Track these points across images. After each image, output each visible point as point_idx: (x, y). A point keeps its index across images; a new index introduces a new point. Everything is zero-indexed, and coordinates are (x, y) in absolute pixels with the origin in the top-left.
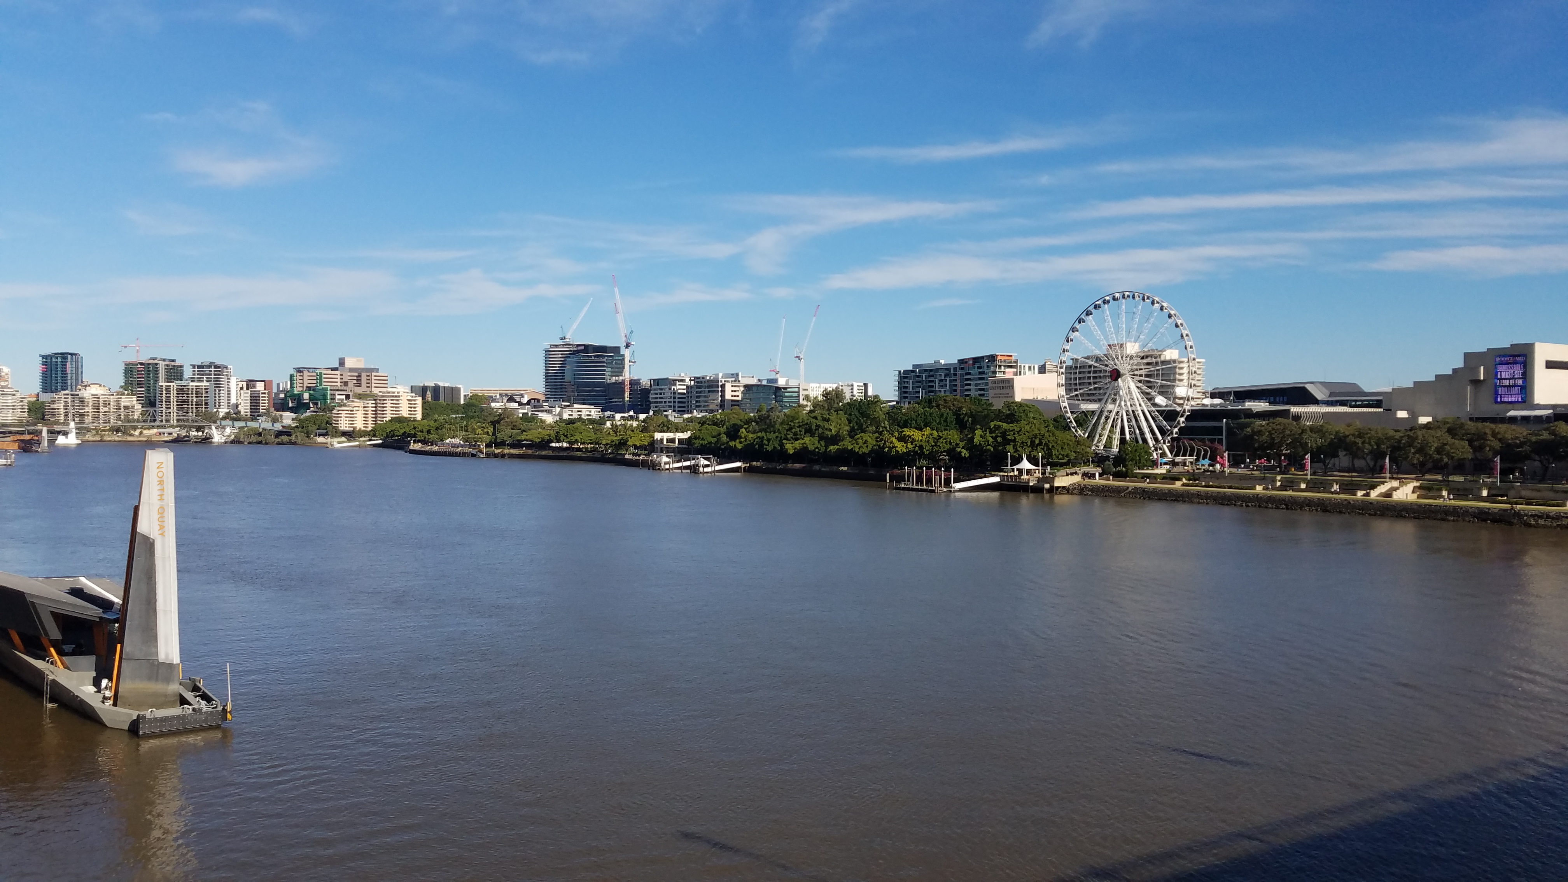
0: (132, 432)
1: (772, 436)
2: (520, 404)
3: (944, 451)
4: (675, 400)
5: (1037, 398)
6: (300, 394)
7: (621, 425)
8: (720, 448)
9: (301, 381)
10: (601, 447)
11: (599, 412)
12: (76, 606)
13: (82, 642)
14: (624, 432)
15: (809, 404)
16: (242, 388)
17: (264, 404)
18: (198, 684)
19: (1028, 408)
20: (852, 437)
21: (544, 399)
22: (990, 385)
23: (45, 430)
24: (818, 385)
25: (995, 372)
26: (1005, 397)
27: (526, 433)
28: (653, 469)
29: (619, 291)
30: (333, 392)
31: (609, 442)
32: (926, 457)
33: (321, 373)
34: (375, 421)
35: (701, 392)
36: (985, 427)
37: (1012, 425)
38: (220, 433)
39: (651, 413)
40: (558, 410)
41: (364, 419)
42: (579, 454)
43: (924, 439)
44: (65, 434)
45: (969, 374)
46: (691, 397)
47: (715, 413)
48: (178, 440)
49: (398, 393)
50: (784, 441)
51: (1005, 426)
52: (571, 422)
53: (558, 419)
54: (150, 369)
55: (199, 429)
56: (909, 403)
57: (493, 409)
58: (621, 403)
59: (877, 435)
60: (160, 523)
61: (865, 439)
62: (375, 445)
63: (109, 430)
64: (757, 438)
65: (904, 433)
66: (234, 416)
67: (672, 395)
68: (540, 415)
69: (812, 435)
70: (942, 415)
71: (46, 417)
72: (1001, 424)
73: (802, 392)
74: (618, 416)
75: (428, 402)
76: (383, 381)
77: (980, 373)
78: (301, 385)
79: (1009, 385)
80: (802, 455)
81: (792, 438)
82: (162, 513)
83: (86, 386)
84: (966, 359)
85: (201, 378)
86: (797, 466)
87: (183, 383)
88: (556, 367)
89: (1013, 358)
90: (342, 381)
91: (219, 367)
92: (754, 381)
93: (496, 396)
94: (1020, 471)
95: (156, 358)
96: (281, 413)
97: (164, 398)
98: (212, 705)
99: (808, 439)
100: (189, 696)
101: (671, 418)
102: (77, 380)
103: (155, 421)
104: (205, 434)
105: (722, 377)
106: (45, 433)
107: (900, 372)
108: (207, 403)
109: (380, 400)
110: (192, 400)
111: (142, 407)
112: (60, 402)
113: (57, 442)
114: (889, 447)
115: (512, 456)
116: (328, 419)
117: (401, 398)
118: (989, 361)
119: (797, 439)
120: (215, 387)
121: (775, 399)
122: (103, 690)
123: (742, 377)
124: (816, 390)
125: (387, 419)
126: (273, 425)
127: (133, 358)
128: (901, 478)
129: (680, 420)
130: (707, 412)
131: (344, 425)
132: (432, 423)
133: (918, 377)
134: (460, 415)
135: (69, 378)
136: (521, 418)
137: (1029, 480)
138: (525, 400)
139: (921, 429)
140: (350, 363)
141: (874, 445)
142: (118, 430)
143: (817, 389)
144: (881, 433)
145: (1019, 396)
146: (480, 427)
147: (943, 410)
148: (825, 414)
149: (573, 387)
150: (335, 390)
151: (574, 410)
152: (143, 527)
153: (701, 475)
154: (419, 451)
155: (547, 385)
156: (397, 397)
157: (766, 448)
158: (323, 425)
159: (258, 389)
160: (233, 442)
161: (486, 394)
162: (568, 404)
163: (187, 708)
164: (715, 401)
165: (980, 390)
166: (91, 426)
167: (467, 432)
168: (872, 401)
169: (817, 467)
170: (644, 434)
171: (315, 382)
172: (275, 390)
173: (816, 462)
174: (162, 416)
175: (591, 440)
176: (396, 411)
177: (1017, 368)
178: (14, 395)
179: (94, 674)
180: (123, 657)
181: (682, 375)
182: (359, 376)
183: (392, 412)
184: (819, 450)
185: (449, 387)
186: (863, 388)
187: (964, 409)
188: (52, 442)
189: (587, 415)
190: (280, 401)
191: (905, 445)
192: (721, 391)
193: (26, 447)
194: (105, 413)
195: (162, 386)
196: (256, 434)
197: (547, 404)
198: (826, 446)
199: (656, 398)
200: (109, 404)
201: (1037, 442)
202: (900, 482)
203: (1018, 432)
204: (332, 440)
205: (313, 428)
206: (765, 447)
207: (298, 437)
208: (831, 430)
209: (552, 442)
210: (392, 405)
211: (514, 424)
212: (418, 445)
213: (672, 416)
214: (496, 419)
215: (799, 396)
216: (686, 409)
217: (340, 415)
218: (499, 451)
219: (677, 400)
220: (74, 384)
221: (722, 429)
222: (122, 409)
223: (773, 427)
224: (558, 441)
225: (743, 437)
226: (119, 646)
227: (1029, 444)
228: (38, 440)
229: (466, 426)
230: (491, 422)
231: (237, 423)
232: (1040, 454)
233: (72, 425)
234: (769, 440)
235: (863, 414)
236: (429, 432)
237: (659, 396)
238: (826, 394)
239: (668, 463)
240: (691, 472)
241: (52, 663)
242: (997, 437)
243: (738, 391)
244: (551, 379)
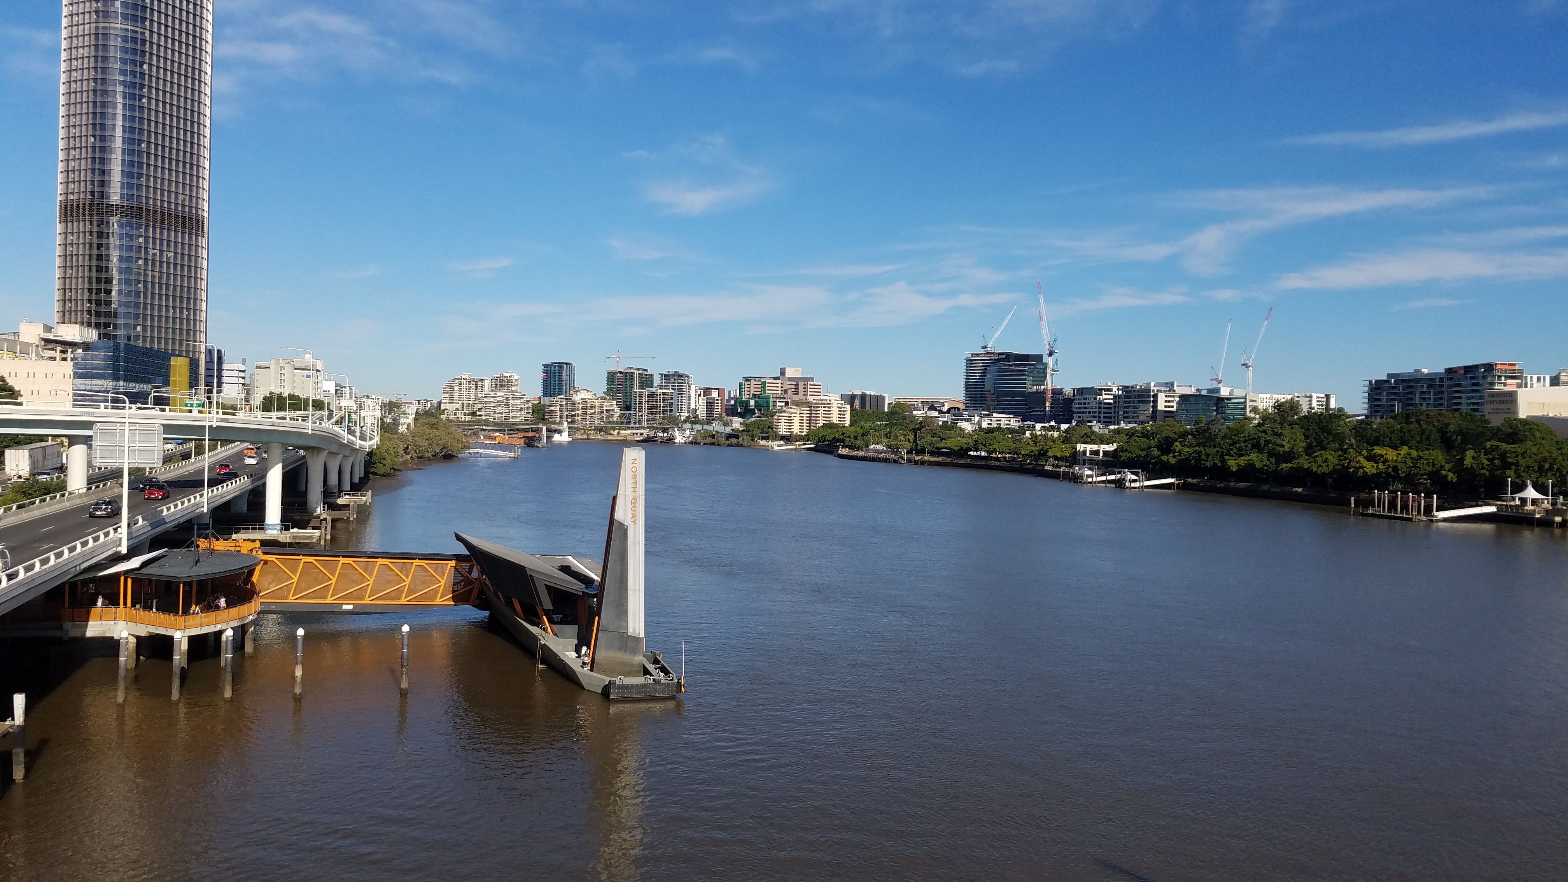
0: (612, 432)
1: (1212, 451)
2: (941, 412)
3: (1425, 474)
4: (1100, 410)
5: (1548, 415)
6: (747, 401)
7: (1041, 435)
8: (1150, 463)
9: (749, 389)
10: (1020, 458)
11: (1019, 421)
12: (563, 580)
13: (568, 613)
14: (1044, 442)
15: (1257, 416)
16: (700, 395)
17: (718, 408)
18: (658, 657)
19: (1534, 427)
20: (1308, 454)
21: (964, 407)
22: (1487, 398)
23: (545, 428)
24: (1268, 396)
25: (1492, 384)
26: (1506, 413)
27: (945, 442)
28: (1075, 482)
29: (1044, 299)
30: (774, 400)
31: (1028, 452)
32: (1400, 480)
33: (765, 382)
34: (809, 426)
35: (1130, 402)
36: (1478, 447)
37: (1514, 446)
38: (681, 435)
39: (1074, 423)
40: (977, 418)
41: (800, 424)
42: (997, 463)
43: (1399, 459)
44: (560, 432)
45: (1459, 385)
46: (1118, 407)
47: (1146, 425)
48: (647, 441)
49: (830, 400)
50: (1225, 457)
51: (1505, 446)
52: (990, 431)
53: (977, 428)
54: (627, 376)
55: (665, 430)
56: (1382, 417)
57: (915, 416)
58: (1042, 413)
59: (1340, 453)
60: (632, 512)
61: (1324, 457)
62: (808, 449)
63: (594, 430)
64: (1193, 453)
65: (1375, 451)
66: (693, 420)
67: (1097, 405)
68: (959, 424)
69: (1260, 451)
70: (1423, 432)
71: (546, 417)
72: (1499, 444)
73: (1249, 404)
74: (1038, 426)
75: (856, 409)
76: (817, 390)
77: (1474, 384)
78: (749, 393)
79: (1511, 398)
80: (1247, 473)
81: (1235, 453)
82: (635, 504)
83: (577, 391)
84: (1456, 368)
85: (667, 385)
86: (1241, 485)
87: (653, 390)
88: (976, 376)
89: (1517, 368)
90: (782, 389)
91: (682, 376)
92: (1192, 391)
93: (918, 404)
94: (1523, 500)
95: (632, 368)
96: (731, 418)
97: (638, 403)
98: (669, 677)
99: (1255, 455)
100: (651, 667)
101: (1096, 429)
102: (570, 386)
103: (630, 422)
104: (669, 435)
105: (1154, 386)
106: (544, 432)
107: (1370, 382)
108: (672, 407)
109: (814, 407)
110: (660, 405)
111: (620, 410)
112: (556, 405)
113: (553, 439)
114: (1355, 467)
115: (931, 463)
116: (769, 424)
117: (832, 405)
118: (1485, 371)
119: (1241, 455)
120: (678, 394)
121: (1216, 410)
122: (583, 656)
123: (1177, 386)
124: (1266, 401)
125: (820, 425)
126: (724, 428)
127: (614, 369)
128: (1370, 503)
129: (1106, 432)
130: (1136, 423)
131: (783, 430)
132: (859, 430)
133: (1394, 388)
134: (884, 423)
135: (564, 384)
136: (941, 426)
137: (1534, 511)
138: (945, 409)
139: (1395, 448)
140: (789, 373)
141: (1337, 465)
142: (600, 430)
143: (1268, 400)
144: (1345, 451)
145: (1523, 413)
146: (901, 434)
147: (1425, 426)
148: (1276, 428)
149: (993, 396)
150: (777, 398)
151: (993, 419)
152: (619, 515)
153: (1127, 490)
154: (846, 455)
155: (967, 394)
156: (828, 405)
157: (1204, 464)
158: (766, 429)
159: (713, 396)
160: (691, 443)
161: (909, 403)
162: (988, 413)
163: (650, 680)
164: (1146, 412)
165: (1474, 404)
166: (580, 426)
167: (890, 438)
168: (1335, 415)
169: (1265, 487)
170: (1066, 445)
171: (760, 390)
172: (727, 397)
173: (1266, 481)
174: (636, 418)
175: (1010, 450)
176: (827, 417)
177: (1522, 380)
178: (522, 398)
179: (576, 642)
180: (600, 628)
181: (1110, 384)
182: (798, 384)
183: (824, 419)
184: (1269, 468)
185: (874, 395)
186: (1325, 400)
187: (1451, 426)
188: (549, 438)
189: (1007, 424)
190: (730, 407)
191: (1375, 465)
192: (1153, 402)
193: (530, 443)
194: (592, 415)
195: (636, 392)
196: (710, 436)
197: (967, 413)
198: (1277, 464)
199: (1080, 408)
200: (595, 407)
201: (1547, 466)
202: (1368, 507)
203: (1523, 454)
204: (773, 443)
205: (757, 432)
206: (1203, 462)
207: (745, 439)
208: (1283, 446)
209: (971, 450)
210: (824, 412)
211: (934, 432)
212: (846, 450)
213: (1096, 427)
214: (917, 426)
215: (1245, 407)
216: (1112, 420)
217: (780, 421)
218: (919, 458)
219: (1102, 410)
220: (568, 389)
221: (1152, 442)
222: (605, 412)
223: (1213, 440)
224: (977, 450)
225: (1177, 451)
226: (597, 618)
227: (1536, 468)
228: (539, 437)
229: (890, 433)
230: (913, 429)
231: (695, 426)
232: (1550, 481)
233: (566, 424)
234: (1208, 455)
235: (1324, 430)
236: (856, 438)
237: (1083, 406)
238: (1278, 406)
239: (1091, 476)
240: (1116, 487)
241: (544, 630)
242: (1493, 459)
243: (1173, 401)
244: (971, 388)
